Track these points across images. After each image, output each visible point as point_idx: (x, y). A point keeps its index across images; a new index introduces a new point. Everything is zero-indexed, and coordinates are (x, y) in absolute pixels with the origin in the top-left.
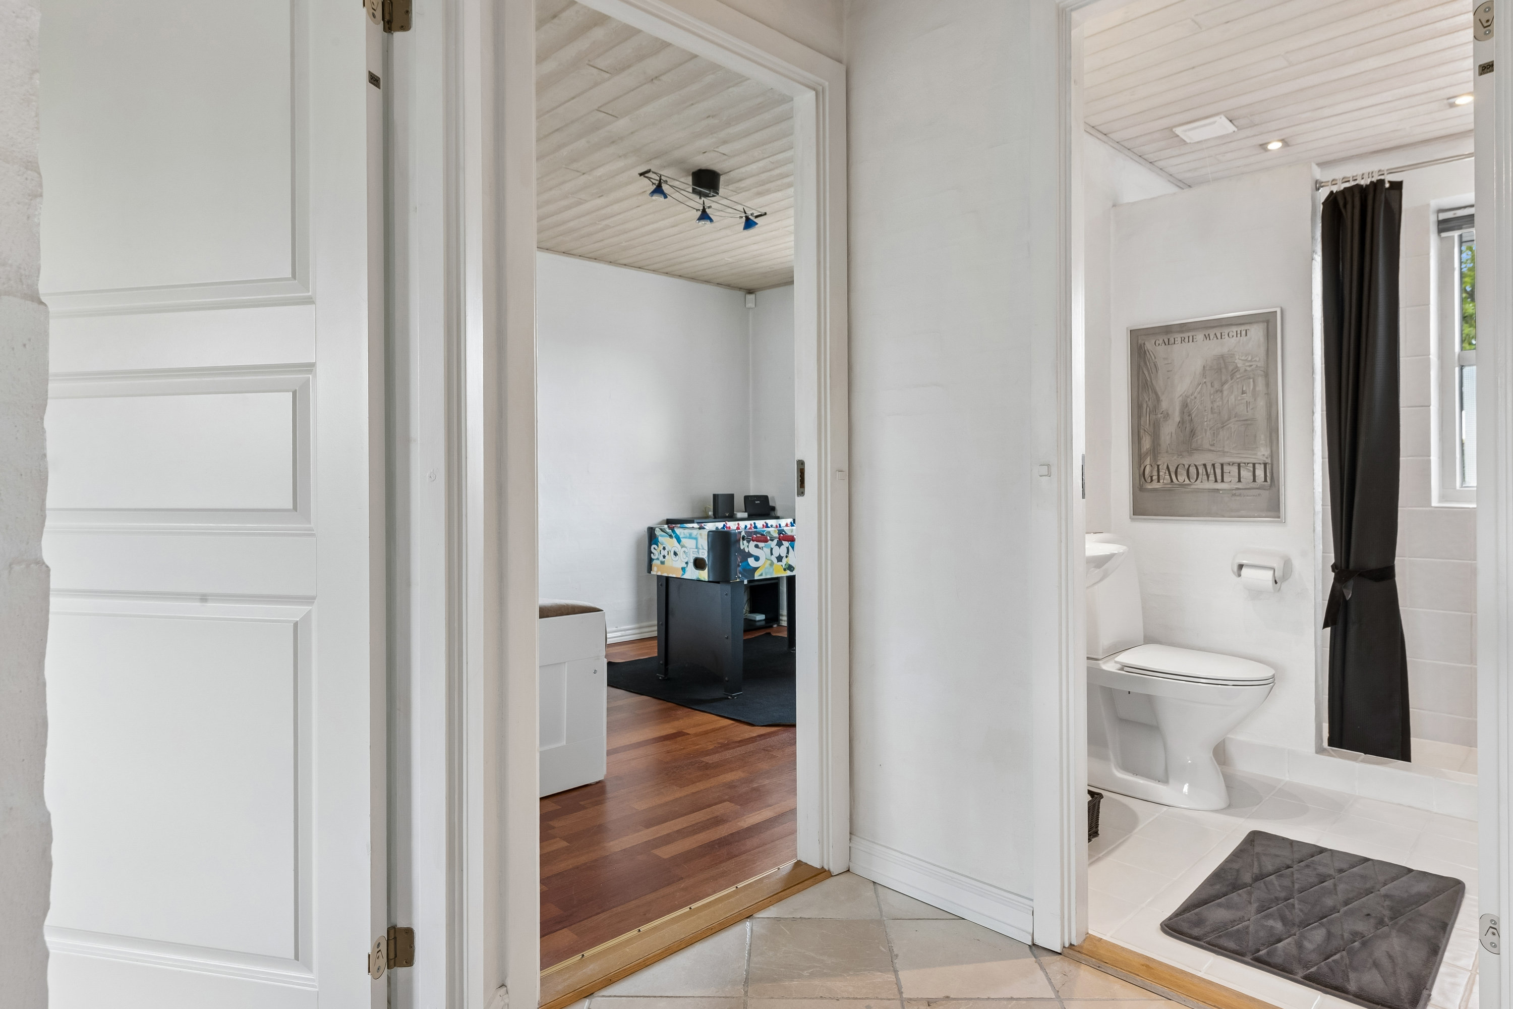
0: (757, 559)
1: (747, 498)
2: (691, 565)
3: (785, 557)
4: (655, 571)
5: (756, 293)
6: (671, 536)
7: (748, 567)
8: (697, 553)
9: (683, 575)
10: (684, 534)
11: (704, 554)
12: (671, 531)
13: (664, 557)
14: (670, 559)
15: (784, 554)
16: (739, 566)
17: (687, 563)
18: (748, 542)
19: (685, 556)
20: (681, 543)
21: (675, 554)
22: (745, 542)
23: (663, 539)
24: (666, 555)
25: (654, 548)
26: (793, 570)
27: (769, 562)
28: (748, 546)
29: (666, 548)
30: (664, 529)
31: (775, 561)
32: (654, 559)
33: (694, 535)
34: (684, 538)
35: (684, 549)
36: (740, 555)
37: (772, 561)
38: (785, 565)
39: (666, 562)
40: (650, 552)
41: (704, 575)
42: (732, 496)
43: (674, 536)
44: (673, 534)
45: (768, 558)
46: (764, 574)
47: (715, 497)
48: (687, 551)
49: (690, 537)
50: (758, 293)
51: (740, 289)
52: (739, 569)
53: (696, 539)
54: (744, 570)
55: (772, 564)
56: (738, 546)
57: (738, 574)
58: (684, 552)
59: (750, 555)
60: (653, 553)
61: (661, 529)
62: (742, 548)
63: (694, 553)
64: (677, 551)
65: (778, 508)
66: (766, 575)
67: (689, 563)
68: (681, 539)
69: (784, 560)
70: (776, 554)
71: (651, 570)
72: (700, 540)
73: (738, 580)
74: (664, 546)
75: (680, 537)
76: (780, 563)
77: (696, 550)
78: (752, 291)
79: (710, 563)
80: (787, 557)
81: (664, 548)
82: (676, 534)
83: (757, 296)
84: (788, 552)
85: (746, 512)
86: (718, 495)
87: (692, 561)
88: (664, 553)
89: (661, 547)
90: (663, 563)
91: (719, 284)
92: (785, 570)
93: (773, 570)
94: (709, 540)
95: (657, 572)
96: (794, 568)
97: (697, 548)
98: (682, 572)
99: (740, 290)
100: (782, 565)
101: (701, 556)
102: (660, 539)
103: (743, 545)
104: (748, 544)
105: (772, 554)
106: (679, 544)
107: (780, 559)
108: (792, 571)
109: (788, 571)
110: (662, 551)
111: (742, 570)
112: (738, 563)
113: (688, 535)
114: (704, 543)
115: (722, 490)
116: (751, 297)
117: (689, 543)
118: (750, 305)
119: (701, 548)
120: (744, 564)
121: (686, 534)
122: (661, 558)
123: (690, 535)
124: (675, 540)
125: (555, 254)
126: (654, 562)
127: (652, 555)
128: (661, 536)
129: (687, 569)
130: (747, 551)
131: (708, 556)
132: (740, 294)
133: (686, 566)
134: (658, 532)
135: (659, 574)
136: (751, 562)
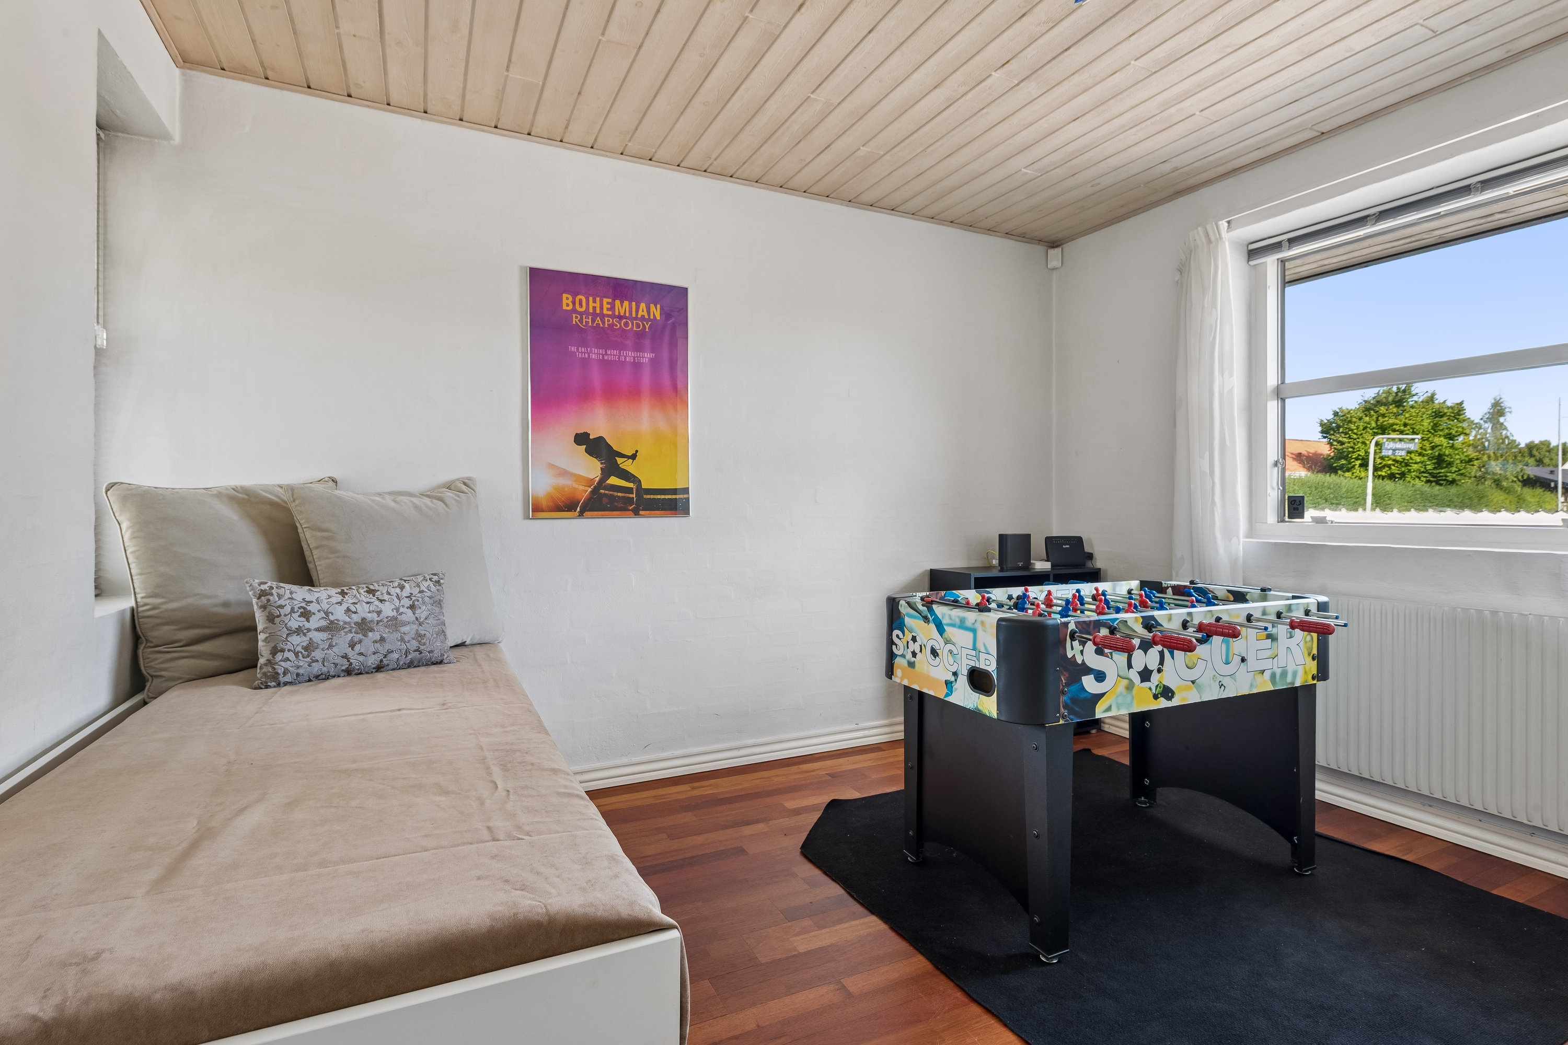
0: (1100, 677)
1: (1049, 541)
2: (963, 681)
3: (1155, 672)
4: (900, 677)
5: (1064, 246)
6: (926, 619)
7: (1083, 695)
8: (975, 659)
9: (947, 695)
10: (950, 618)
11: (990, 664)
12: (925, 608)
13: (914, 654)
14: (923, 659)
15: (1153, 665)
16: (1063, 693)
17: (955, 674)
18: (1083, 643)
19: (951, 661)
20: (945, 635)
21: (934, 653)
22: (1076, 643)
23: (912, 622)
24: (917, 651)
25: (898, 636)
26: (1172, 697)
27: (1125, 682)
28: (1082, 652)
29: (918, 638)
30: (915, 603)
31: (1136, 679)
32: (897, 655)
33: (969, 623)
34: (949, 625)
35: (949, 647)
36: (1066, 670)
37: (1131, 680)
38: (1157, 686)
39: (917, 665)
40: (891, 643)
41: (989, 705)
42: (1028, 537)
43: (931, 619)
44: (929, 616)
45: (1121, 674)
46: (1114, 708)
47: (1002, 538)
48: (955, 652)
49: (962, 625)
50: (1067, 247)
51: (1040, 241)
52: (1063, 698)
53: (974, 631)
54: (1074, 700)
55: (1130, 687)
56: (1061, 651)
57: (1062, 710)
58: (951, 652)
59: (1086, 670)
60: (896, 645)
61: (908, 603)
62: (1070, 655)
63: (969, 657)
64: (937, 647)
65: (1097, 555)
66: (1118, 709)
67: (960, 676)
68: (945, 627)
69: (1155, 678)
70: (1138, 665)
71: (892, 674)
72: (980, 633)
73: (1061, 722)
74: (914, 634)
75: (944, 622)
76: (1146, 684)
77: (973, 653)
78: (1059, 243)
79: (1001, 684)
80: (1159, 671)
81: (914, 639)
82: (936, 616)
83: (1064, 250)
84: (1162, 662)
85: (1047, 560)
86: (1006, 535)
87: (965, 672)
88: (915, 647)
89: (909, 637)
90: (911, 665)
91: (1008, 234)
92: (1156, 697)
93: (1133, 698)
94: (1001, 638)
95: (902, 679)
96: (1173, 693)
97: (974, 649)
98: (945, 691)
99: (1039, 244)
100: (1150, 689)
101: (982, 666)
102: (908, 621)
103: (1073, 650)
104: (1081, 648)
105: (1130, 666)
106: (941, 635)
107: (1145, 675)
108: (1169, 698)
109: (1162, 699)
110: (911, 643)
111: (1069, 701)
112: (1061, 687)
113: (958, 621)
114: (989, 641)
115: (1011, 529)
116: (1055, 253)
117: (961, 638)
118: (1054, 262)
119: (983, 650)
120: (1074, 688)
121: (953, 617)
122: (909, 656)
123: (962, 620)
124: (932, 626)
125: (768, 189)
126: (898, 661)
127: (894, 647)
128: (910, 616)
129: (956, 686)
130: (1080, 662)
131: (998, 669)
132: (1039, 249)
133: (953, 679)
134: (903, 608)
135: (906, 682)
136: (1089, 684)
